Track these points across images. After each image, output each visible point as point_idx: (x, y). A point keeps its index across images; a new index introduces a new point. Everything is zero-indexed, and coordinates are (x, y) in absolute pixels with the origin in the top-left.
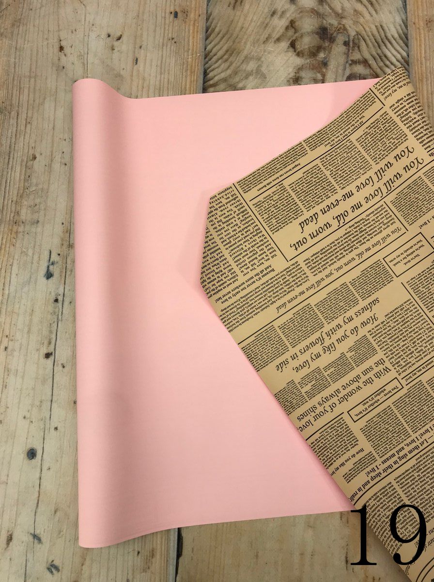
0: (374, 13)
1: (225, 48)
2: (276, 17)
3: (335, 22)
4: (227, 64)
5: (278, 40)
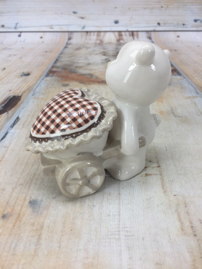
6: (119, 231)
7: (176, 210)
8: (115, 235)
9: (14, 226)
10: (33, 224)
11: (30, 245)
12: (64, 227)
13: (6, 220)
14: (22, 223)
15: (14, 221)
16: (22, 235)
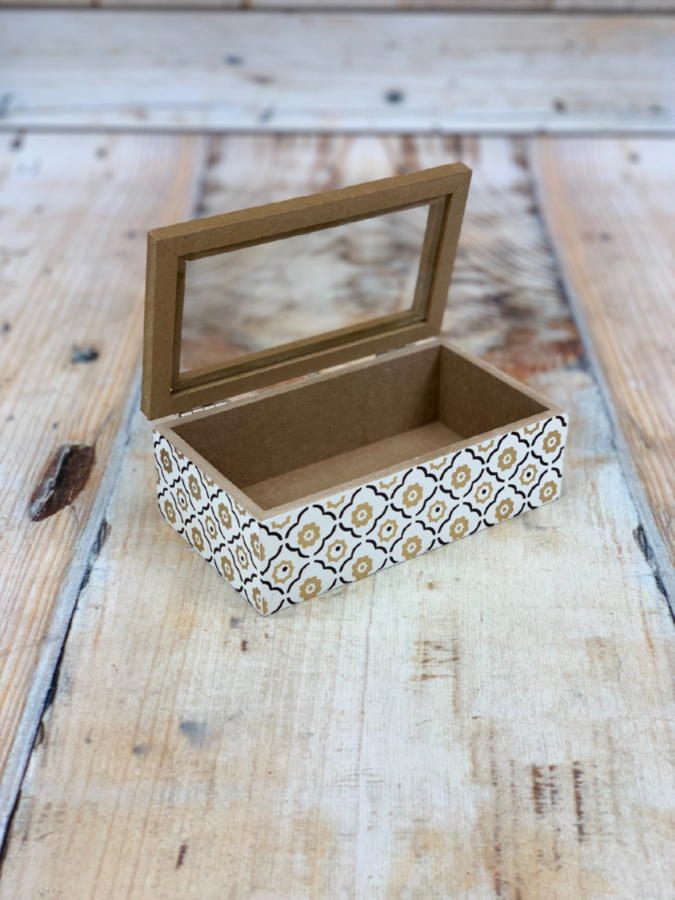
6: (357, 775)
7: (471, 744)
8: (350, 780)
9: (161, 765)
10: (197, 763)
11: (197, 793)
12: (255, 768)
13: (142, 755)
14: (174, 761)
15: (159, 758)
16: (179, 779)
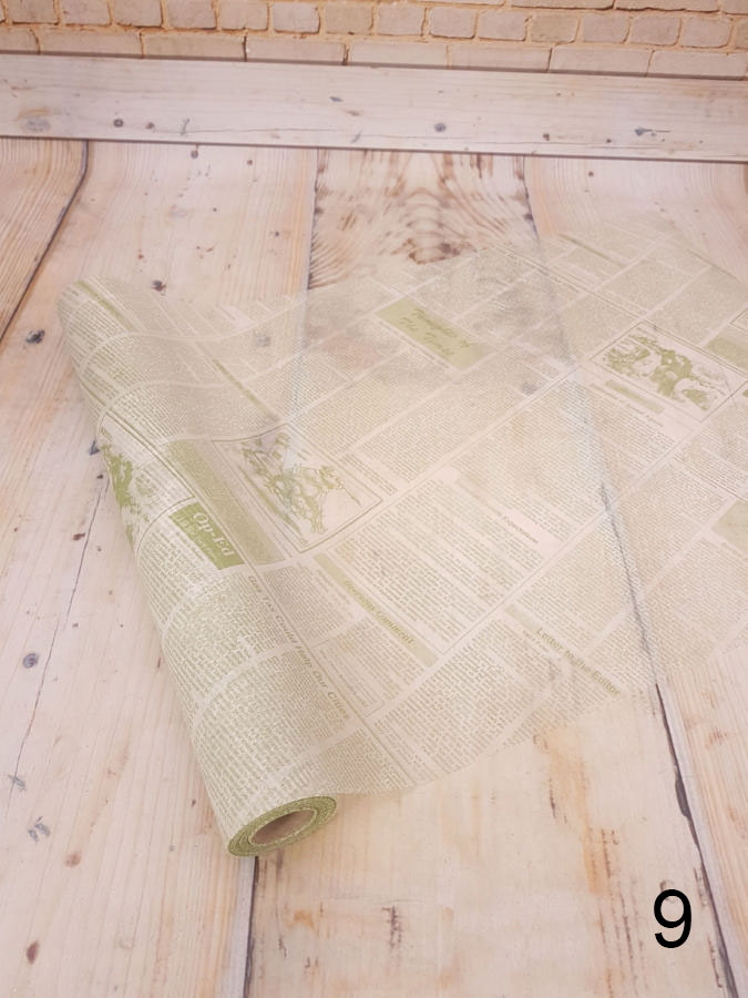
0: (500, 234)
1: (334, 257)
2: (390, 237)
3: (458, 241)
4: (336, 270)
5: (395, 253)
